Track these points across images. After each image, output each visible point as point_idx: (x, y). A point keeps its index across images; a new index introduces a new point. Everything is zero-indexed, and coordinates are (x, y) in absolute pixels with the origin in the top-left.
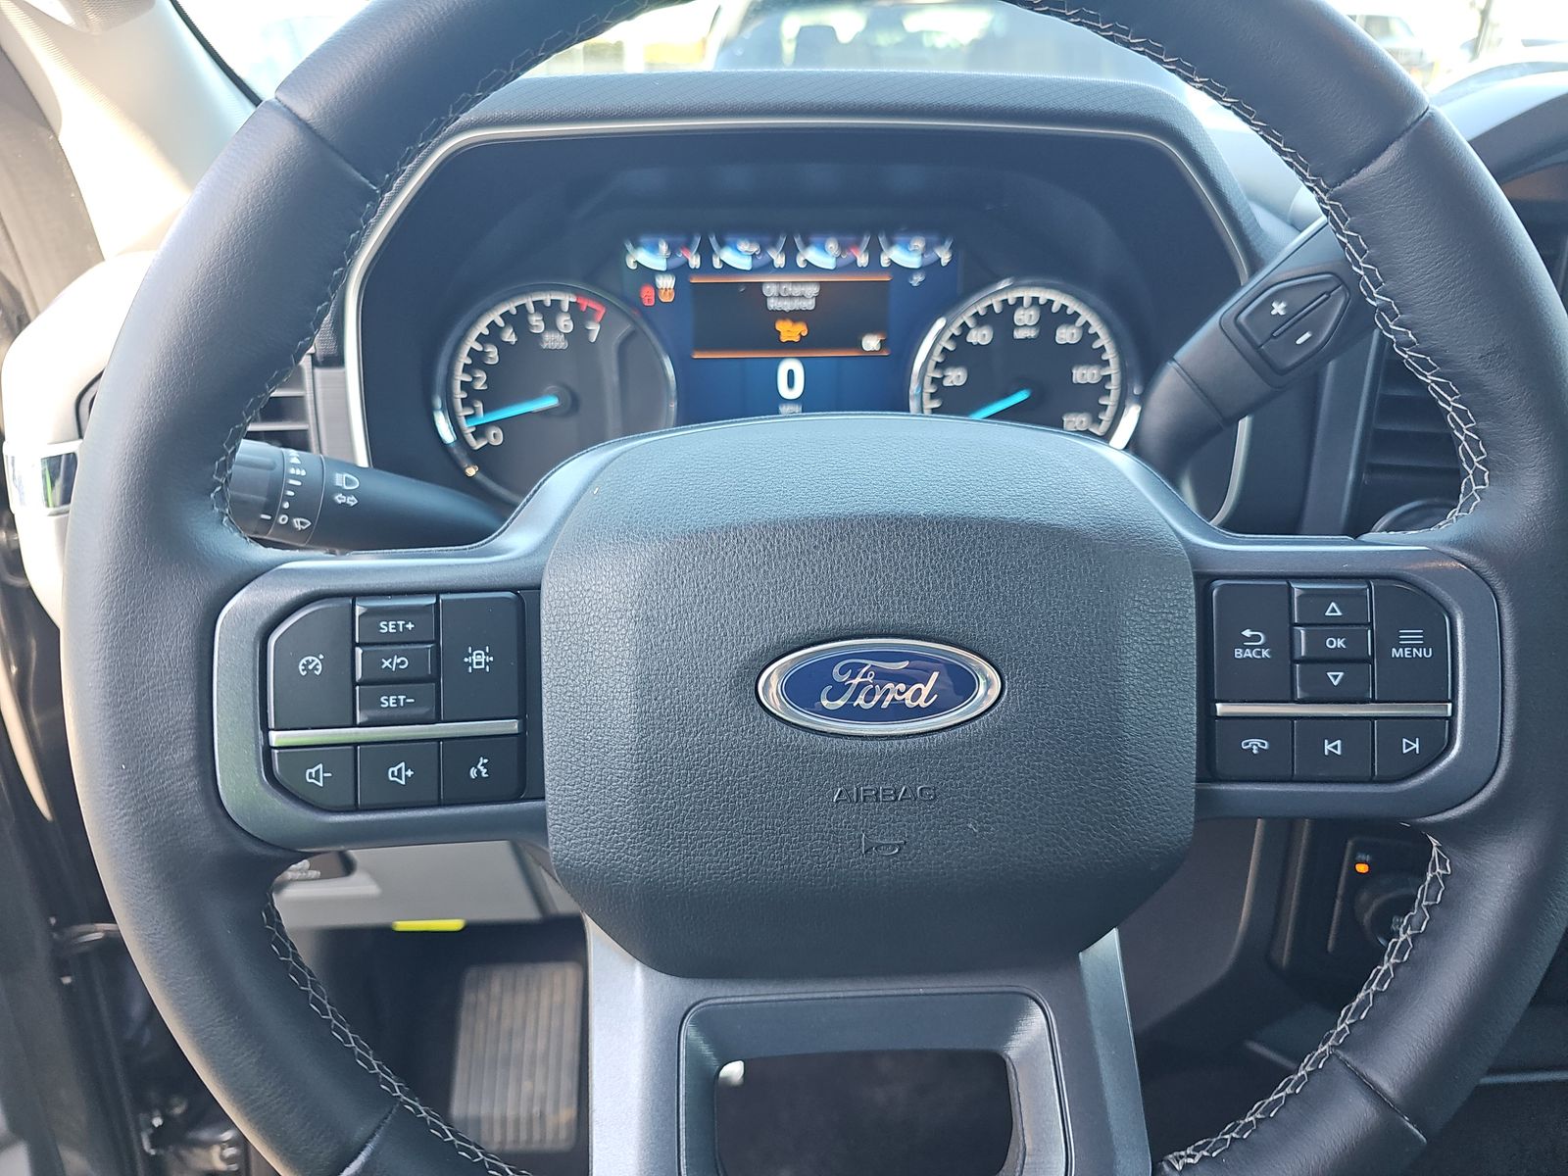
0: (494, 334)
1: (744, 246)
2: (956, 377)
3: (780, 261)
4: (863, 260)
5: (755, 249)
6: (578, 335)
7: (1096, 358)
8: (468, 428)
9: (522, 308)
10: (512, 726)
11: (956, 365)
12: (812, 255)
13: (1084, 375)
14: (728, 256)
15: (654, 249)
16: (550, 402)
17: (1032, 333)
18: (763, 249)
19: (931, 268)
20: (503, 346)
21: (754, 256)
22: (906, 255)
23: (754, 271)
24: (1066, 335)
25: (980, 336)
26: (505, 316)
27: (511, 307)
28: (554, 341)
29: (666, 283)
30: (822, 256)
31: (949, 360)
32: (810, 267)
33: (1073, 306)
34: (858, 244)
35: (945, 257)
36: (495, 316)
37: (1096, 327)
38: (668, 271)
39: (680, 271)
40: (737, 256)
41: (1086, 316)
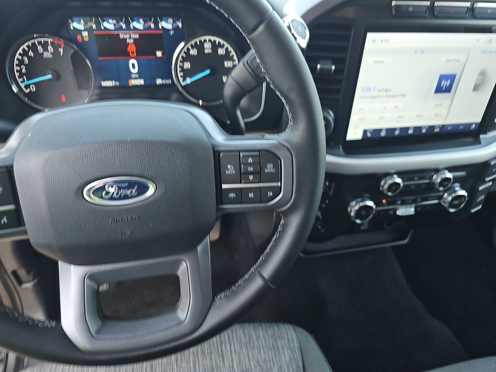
0: (25, 53)
1: (111, 21)
2: (187, 65)
3: (124, 26)
4: (153, 26)
5: (115, 22)
6: (56, 53)
7: (231, 59)
8: (22, 85)
9: (34, 44)
10: (11, 207)
11: (187, 61)
12: (135, 24)
13: (228, 64)
14: (106, 24)
15: (79, 22)
16: (49, 76)
17: (210, 51)
18: (118, 22)
19: (176, 29)
20: (29, 58)
21: (115, 25)
22: (167, 24)
23: (115, 30)
24: (221, 51)
25: (193, 52)
26: (28, 46)
27: (30, 43)
28: (47, 55)
29: (85, 34)
30: (139, 25)
31: (184, 60)
32: (135, 28)
33: (222, 42)
34: (150, 21)
35: (180, 25)
36: (25, 46)
37: (230, 49)
38: (85, 30)
39: (90, 30)
40: (109, 25)
41: (227, 45)
